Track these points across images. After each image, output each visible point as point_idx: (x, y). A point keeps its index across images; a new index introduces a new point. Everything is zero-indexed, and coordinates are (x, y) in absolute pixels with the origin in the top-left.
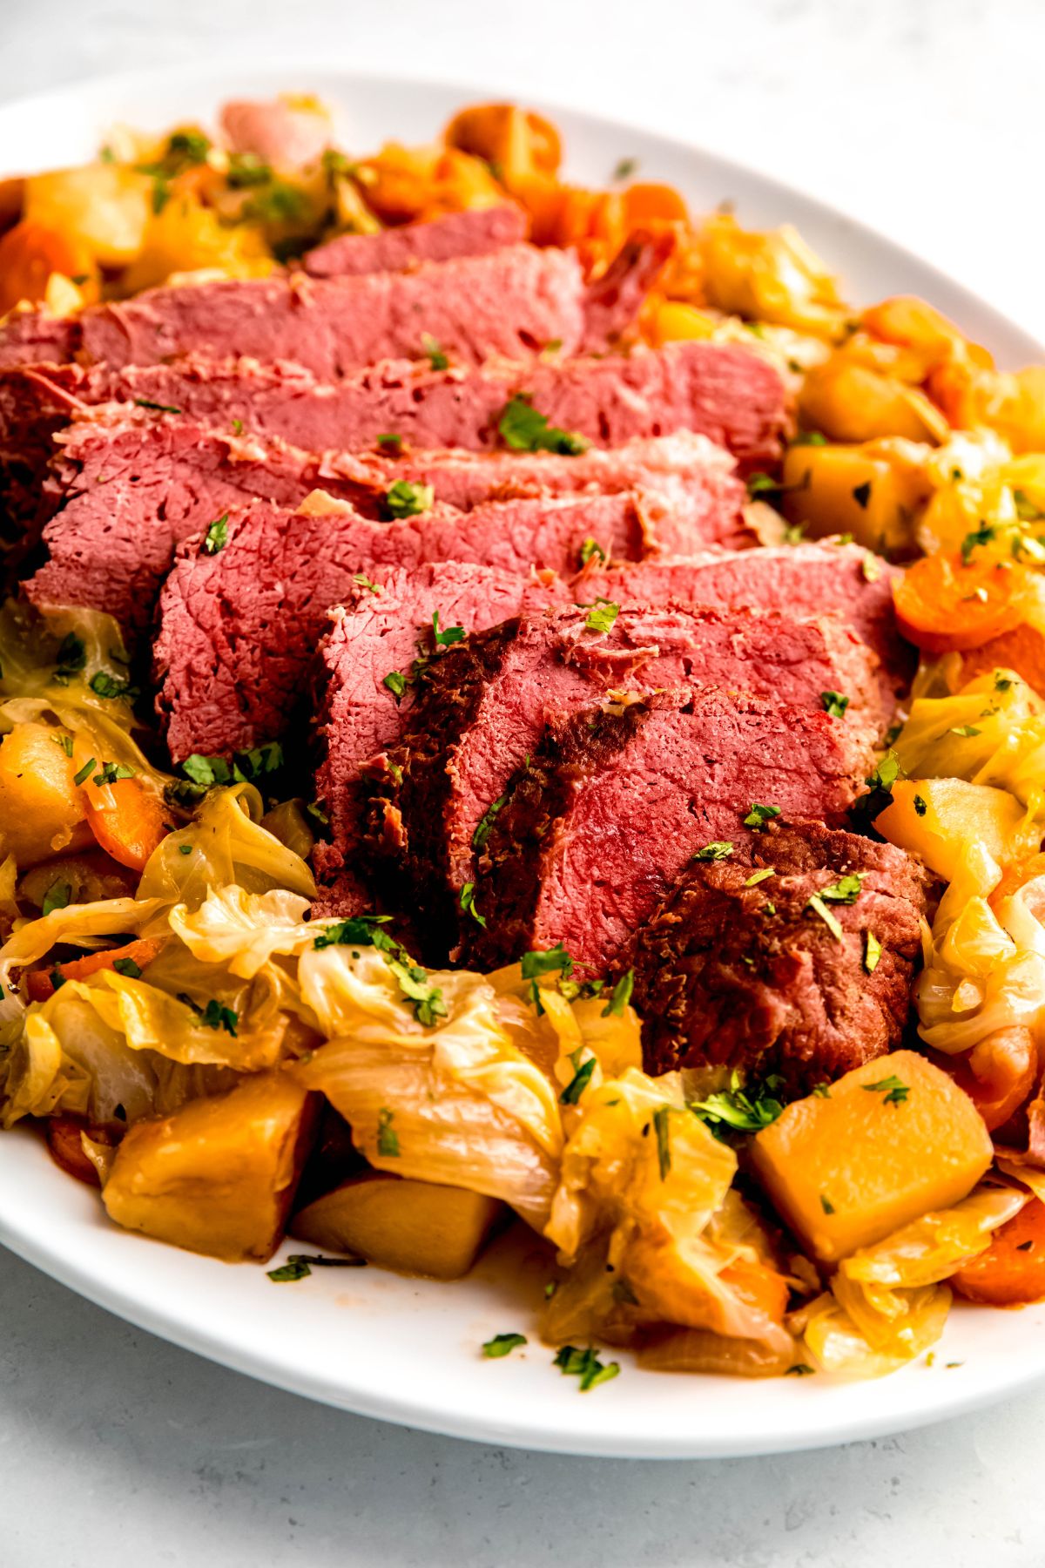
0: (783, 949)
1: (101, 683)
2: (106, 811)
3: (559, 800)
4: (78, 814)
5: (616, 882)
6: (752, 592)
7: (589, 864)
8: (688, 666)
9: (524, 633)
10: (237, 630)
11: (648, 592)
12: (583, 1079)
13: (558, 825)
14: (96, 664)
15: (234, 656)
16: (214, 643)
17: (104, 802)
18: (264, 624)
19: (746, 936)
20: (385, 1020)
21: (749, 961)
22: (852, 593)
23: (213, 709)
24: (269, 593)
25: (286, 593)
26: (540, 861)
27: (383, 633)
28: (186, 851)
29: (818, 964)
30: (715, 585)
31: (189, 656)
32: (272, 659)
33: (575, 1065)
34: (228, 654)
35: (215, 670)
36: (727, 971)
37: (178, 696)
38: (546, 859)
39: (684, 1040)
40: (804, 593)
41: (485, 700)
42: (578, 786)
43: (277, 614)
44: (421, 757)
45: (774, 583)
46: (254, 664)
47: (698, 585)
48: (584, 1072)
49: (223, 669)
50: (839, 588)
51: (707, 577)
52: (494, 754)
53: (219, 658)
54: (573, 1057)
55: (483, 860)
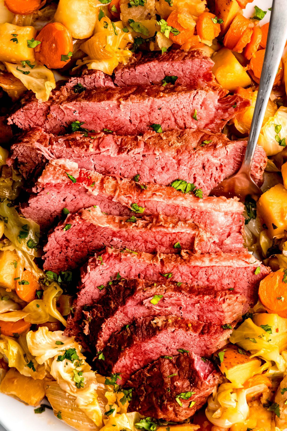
0: (167, 404)
1: (30, 243)
2: (20, 291)
3: (130, 343)
4: (13, 287)
5: (140, 359)
6: (217, 274)
7: (134, 356)
8: (180, 308)
9: (135, 296)
10: (69, 246)
11: (184, 271)
12: (110, 413)
13: (127, 349)
14: (31, 235)
15: (66, 251)
16: (61, 248)
17: (20, 288)
18: (77, 245)
19: (161, 393)
20: (68, 383)
21: (159, 401)
22: (249, 276)
23: (57, 261)
24: (80, 239)
25: (85, 239)
26: (120, 354)
27: (101, 275)
28: (38, 306)
29: (174, 410)
30: (206, 271)
31: (53, 250)
32: (77, 252)
33: (110, 408)
34: (65, 251)
35: (60, 253)
36: (154, 399)
37: (48, 257)
38: (122, 354)
39: (140, 407)
40: (234, 275)
41: (118, 312)
42: (135, 343)
43: (81, 244)
44: (99, 315)
45: (225, 273)
46: (71, 253)
47: (200, 271)
48: (111, 411)
49: (62, 253)
50: (245, 275)
51: (204, 270)
52: (117, 322)
53: (62, 251)
54: (111, 406)
55: (108, 344)
